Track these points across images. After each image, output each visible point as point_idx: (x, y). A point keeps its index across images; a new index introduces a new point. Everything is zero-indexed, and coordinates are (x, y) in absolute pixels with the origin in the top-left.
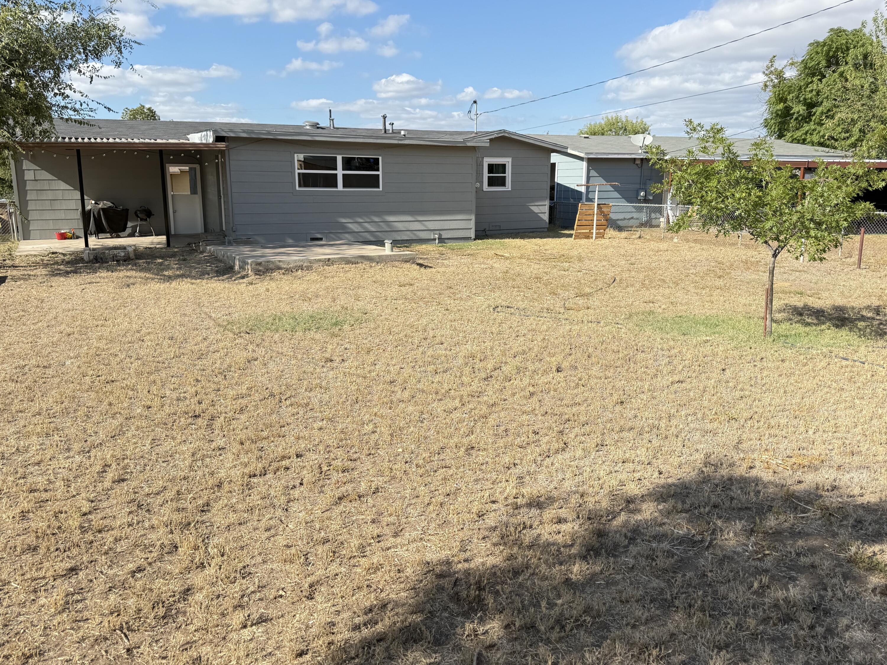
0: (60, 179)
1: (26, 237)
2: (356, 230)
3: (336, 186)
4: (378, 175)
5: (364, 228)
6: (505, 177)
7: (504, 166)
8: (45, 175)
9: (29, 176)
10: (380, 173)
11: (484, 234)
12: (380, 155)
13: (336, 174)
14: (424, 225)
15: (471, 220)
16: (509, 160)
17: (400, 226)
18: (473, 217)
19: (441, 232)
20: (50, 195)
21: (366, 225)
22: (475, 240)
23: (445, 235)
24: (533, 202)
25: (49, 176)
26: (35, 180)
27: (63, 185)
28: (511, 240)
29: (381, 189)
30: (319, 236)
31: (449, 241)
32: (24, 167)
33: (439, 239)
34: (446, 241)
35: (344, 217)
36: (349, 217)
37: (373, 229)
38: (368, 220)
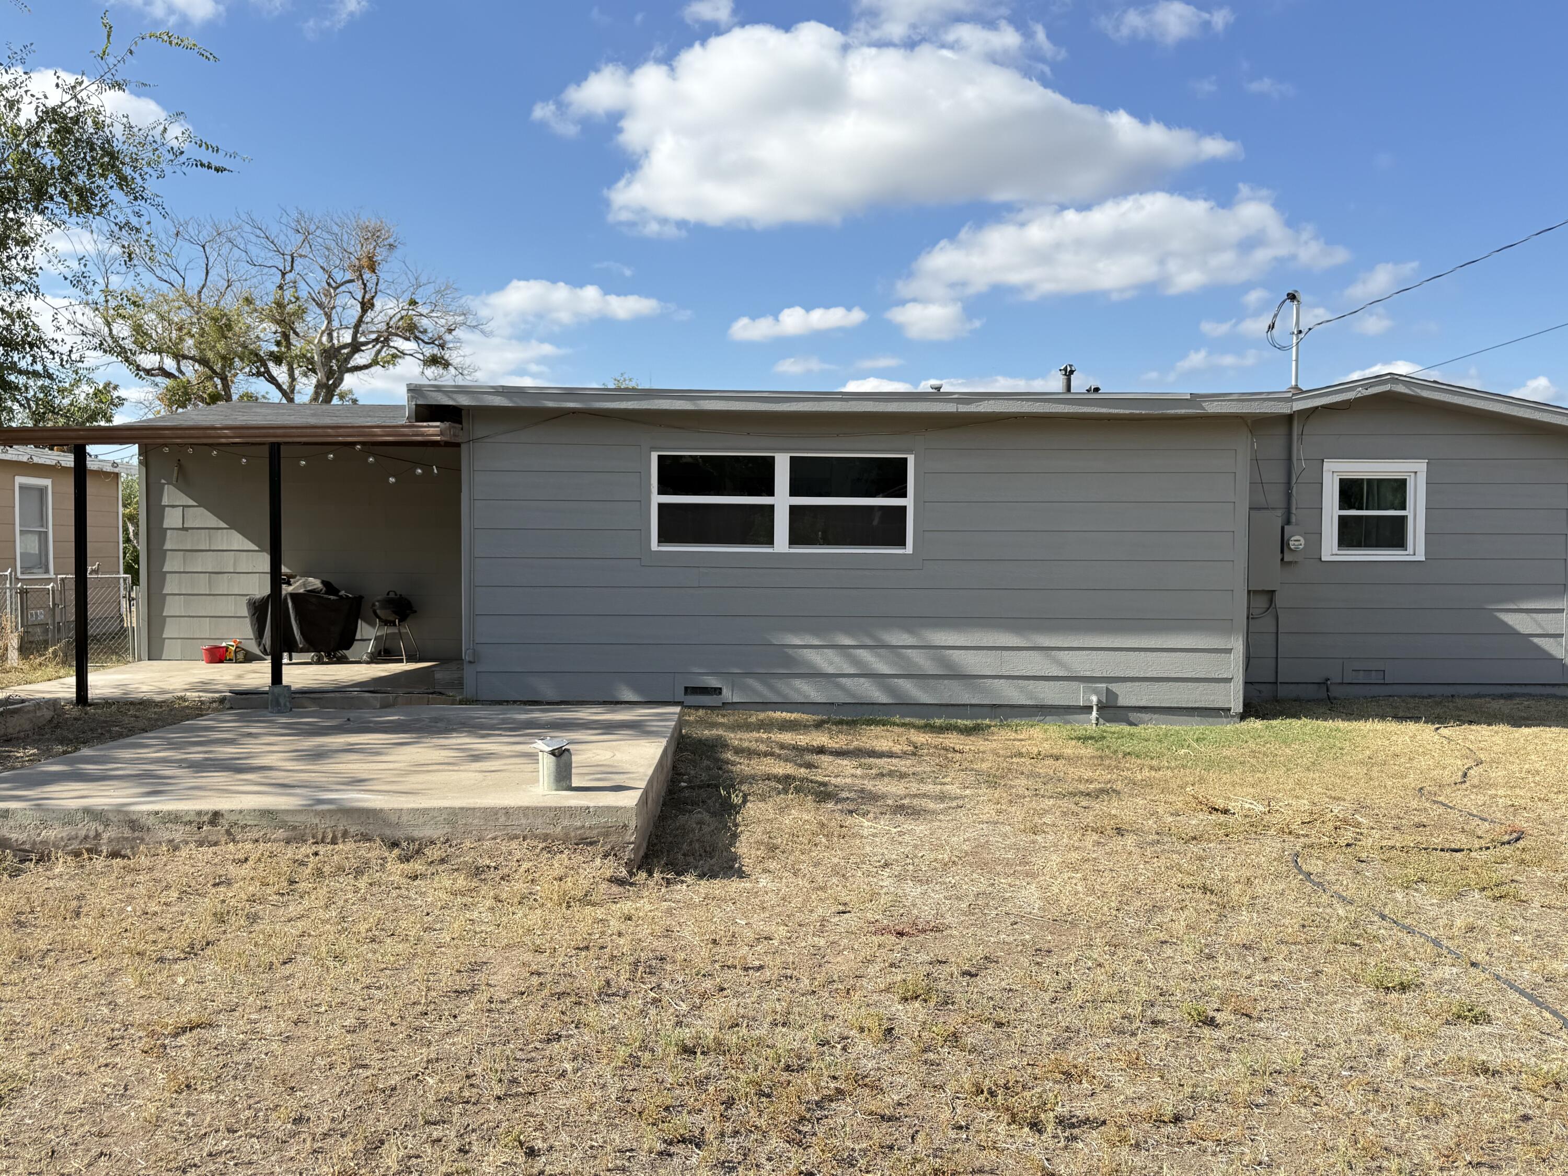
0: (233, 526)
1: (154, 654)
2: (831, 670)
3: (770, 541)
4: (903, 509)
5: (856, 662)
6: (1403, 519)
7: (1400, 486)
8: (203, 518)
9: (172, 519)
10: (908, 502)
11: (1323, 694)
12: (910, 451)
13: (771, 507)
14: (1060, 664)
15: (1229, 651)
16: (1421, 466)
17: (973, 662)
18: (1238, 645)
19: (1114, 687)
20: (206, 563)
21: (864, 654)
22: (1243, 717)
23: (1127, 696)
24: (1512, 600)
25: (212, 521)
26: (184, 529)
27: (238, 541)
28: (1391, 726)
29: (909, 549)
30: (713, 682)
31: (1145, 716)
32: (165, 501)
33: (1101, 708)
34: (1133, 716)
35: (795, 630)
36: (815, 632)
37: (884, 669)
38: (869, 642)
